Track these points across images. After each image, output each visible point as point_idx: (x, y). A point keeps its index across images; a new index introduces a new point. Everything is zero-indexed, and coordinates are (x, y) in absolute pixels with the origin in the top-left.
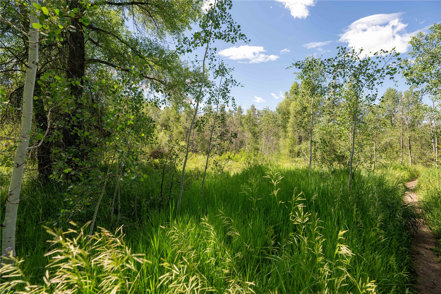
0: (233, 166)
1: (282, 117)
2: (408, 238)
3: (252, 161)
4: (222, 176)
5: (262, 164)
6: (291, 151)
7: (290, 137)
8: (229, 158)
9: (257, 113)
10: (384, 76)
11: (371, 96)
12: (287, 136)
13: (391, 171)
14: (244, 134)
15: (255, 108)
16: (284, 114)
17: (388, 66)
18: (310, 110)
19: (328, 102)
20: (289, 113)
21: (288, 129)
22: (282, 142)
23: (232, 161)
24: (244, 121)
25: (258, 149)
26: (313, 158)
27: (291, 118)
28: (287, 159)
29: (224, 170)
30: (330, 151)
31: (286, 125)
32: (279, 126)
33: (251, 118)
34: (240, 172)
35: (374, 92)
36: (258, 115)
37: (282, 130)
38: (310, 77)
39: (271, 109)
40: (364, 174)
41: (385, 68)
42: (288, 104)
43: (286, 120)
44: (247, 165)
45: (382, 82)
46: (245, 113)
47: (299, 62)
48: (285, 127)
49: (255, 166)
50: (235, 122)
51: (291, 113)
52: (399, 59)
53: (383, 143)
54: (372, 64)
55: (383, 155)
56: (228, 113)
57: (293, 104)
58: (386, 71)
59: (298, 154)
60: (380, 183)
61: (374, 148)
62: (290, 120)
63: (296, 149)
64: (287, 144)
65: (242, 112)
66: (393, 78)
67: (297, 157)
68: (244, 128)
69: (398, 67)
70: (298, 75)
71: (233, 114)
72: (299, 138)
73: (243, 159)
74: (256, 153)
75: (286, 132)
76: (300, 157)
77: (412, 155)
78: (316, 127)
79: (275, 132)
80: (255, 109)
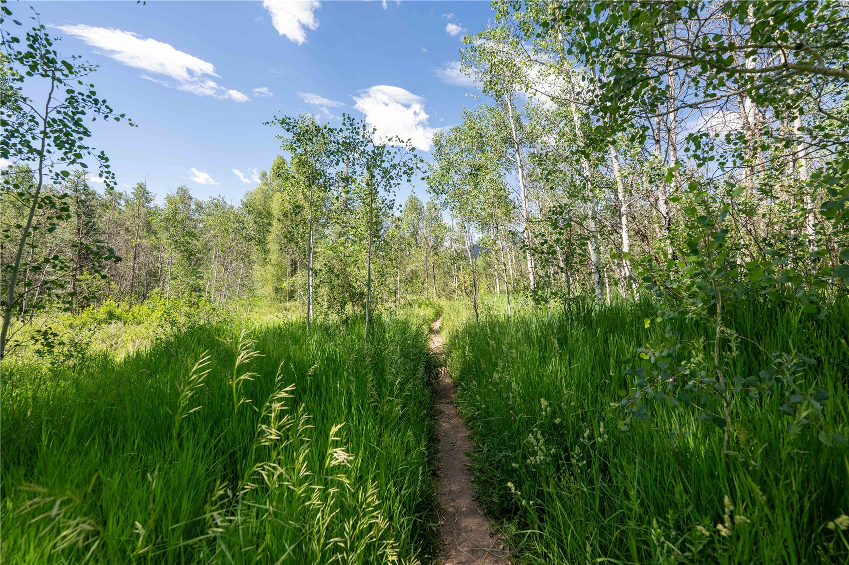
0: (124, 337)
1: (255, 222)
2: (431, 396)
3: (182, 319)
4: (81, 369)
5: (209, 323)
6: (277, 290)
7: (273, 262)
8: (111, 315)
9: (193, 207)
10: (401, 176)
11: (387, 202)
12: (268, 260)
13: (416, 310)
14: (159, 254)
15: (190, 193)
16: (259, 215)
17: (404, 163)
18: (307, 214)
19: (338, 204)
20: (269, 214)
21: (269, 246)
22: (257, 272)
23: (120, 324)
24: (155, 223)
25: (200, 290)
26: (314, 300)
27: (275, 225)
28: (270, 307)
29: (90, 352)
30: (343, 287)
31: (264, 237)
32: (250, 240)
33: (179, 217)
34: (146, 347)
35: (392, 197)
36: (197, 211)
37: (257, 247)
38: (306, 152)
39: (229, 203)
40: (385, 318)
41: (402, 164)
42: (267, 197)
43: (264, 229)
44: (168, 330)
45: (399, 184)
46: (159, 202)
47: (289, 119)
48: (262, 242)
49: (191, 328)
50: (128, 223)
51: (275, 215)
52: (415, 156)
53: (408, 270)
54: (387, 155)
55: (409, 289)
56: (105, 197)
57: (277, 197)
58: (404, 169)
59: (292, 295)
60: (404, 327)
61: (398, 279)
62: (272, 229)
63: (286, 284)
64: (269, 277)
65: (149, 201)
66: (410, 181)
67: (290, 299)
68: (159, 239)
69: (415, 167)
70: (285, 143)
71: (123, 202)
72: (292, 265)
73: (158, 314)
74: (194, 299)
75: (266, 251)
76: (295, 301)
77: (437, 286)
78: (320, 244)
79: (241, 253)
80: (191, 198)
